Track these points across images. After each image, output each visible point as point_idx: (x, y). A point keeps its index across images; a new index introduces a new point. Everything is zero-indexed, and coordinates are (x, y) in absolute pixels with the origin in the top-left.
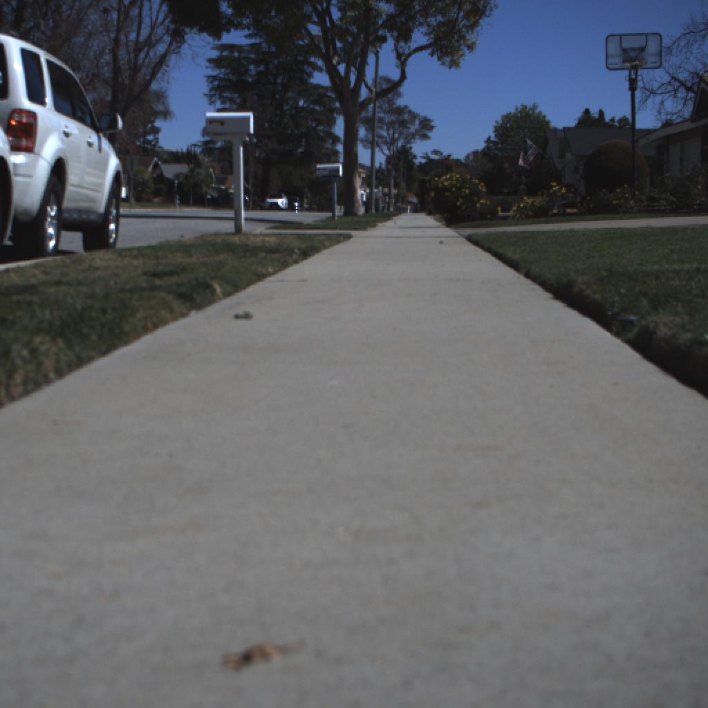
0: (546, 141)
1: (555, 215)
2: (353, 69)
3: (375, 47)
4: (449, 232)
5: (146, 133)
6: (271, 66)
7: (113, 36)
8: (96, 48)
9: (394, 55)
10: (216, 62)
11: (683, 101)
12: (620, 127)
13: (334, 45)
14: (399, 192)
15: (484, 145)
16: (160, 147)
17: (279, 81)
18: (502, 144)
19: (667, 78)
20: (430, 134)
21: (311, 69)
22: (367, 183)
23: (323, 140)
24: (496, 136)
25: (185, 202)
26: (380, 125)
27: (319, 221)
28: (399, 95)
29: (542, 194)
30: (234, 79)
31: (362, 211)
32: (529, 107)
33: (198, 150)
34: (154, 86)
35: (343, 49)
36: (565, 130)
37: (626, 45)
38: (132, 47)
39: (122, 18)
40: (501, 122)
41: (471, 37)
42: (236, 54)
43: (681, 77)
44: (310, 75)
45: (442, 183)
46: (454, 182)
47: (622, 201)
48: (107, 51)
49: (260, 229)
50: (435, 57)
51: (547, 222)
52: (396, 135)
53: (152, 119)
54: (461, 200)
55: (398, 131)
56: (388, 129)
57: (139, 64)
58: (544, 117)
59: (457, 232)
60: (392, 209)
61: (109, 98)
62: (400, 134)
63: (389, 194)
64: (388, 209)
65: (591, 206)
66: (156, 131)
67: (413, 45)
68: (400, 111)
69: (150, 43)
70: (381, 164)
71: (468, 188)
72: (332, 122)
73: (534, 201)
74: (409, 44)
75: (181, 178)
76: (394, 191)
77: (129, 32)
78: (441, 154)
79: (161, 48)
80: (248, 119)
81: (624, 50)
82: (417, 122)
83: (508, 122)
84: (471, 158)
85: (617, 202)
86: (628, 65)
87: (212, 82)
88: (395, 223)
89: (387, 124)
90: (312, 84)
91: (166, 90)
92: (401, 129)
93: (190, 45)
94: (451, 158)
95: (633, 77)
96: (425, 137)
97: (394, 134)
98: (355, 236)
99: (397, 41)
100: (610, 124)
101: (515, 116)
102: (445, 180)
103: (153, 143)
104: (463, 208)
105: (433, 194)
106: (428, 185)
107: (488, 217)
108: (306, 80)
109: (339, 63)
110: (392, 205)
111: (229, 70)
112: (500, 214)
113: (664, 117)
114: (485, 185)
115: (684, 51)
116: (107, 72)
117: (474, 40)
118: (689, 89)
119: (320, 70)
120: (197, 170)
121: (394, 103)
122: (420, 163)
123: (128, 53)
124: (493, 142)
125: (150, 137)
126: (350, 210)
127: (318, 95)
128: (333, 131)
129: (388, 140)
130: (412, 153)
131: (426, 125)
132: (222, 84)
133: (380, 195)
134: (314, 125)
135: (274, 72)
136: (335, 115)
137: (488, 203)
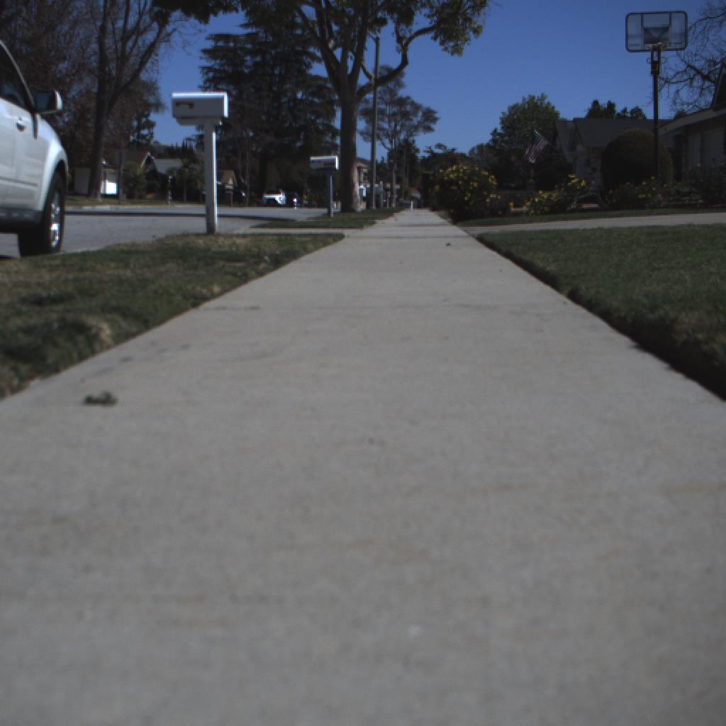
0: (556, 133)
1: (572, 211)
2: (350, 54)
3: (374, 31)
5: (140, 128)
6: (268, 57)
7: (99, 24)
8: (82, 37)
9: (395, 38)
10: (210, 53)
11: (699, 91)
12: (632, 118)
13: (330, 28)
14: (401, 188)
15: (491, 137)
16: (156, 142)
17: (277, 72)
18: (509, 136)
20: (433, 126)
21: (309, 60)
22: (368, 178)
23: (322, 133)
24: (503, 128)
25: (178, 198)
26: (380, 116)
27: (312, 218)
28: (401, 85)
29: (560, 188)
30: (230, 71)
31: (362, 206)
32: (536, 98)
33: (194, 144)
34: (144, 76)
35: (339, 32)
36: (576, 120)
37: (647, 24)
38: (119, 34)
39: (108, 5)
40: (507, 113)
41: (478, 20)
42: (232, 44)
43: (697, 65)
44: (309, 66)
45: (448, 176)
46: (461, 175)
47: (649, 195)
48: (94, 40)
49: (244, 228)
50: (438, 41)
52: (398, 128)
53: (146, 113)
54: (469, 195)
55: (400, 123)
56: (389, 121)
57: (127, 53)
58: (553, 108)
59: (466, 231)
60: (394, 205)
61: (95, 90)
62: (402, 126)
63: (391, 190)
64: (390, 204)
65: (614, 201)
66: (151, 125)
67: (415, 28)
68: (402, 102)
69: (138, 31)
70: (383, 158)
71: (477, 181)
72: (332, 114)
73: (550, 196)
74: (410, 27)
75: (175, 174)
76: (397, 187)
77: (116, 19)
78: (445, 147)
79: (150, 37)
80: (221, 100)
81: (646, 30)
82: (420, 114)
83: (515, 113)
84: (476, 152)
85: (644, 196)
86: (650, 46)
87: (207, 73)
88: (396, 221)
89: (389, 116)
90: (311, 75)
91: (156, 81)
92: (403, 121)
93: (180, 33)
94: (456, 152)
95: (656, 59)
96: (429, 129)
97: (396, 126)
98: (348, 236)
99: (398, 23)
100: (623, 114)
101: (522, 107)
102: (451, 173)
103: (148, 137)
104: (471, 203)
105: (437, 188)
106: (431, 178)
107: (498, 213)
108: (304, 71)
109: (335, 48)
110: (394, 200)
111: (224, 61)
112: (513, 209)
113: (679, 107)
114: (496, 177)
115: (700, 37)
116: (94, 62)
117: (480, 23)
118: (706, 78)
119: (319, 60)
120: (192, 165)
121: (396, 94)
122: (424, 157)
123: (115, 42)
124: (500, 134)
125: (145, 132)
126: (348, 207)
127: (316, 86)
128: (332, 124)
129: (390, 133)
130: (414, 148)
131: (430, 117)
132: (218, 75)
133: (382, 189)
134: (313, 118)
135: (271, 63)
136: (335, 108)
137: (499, 197)
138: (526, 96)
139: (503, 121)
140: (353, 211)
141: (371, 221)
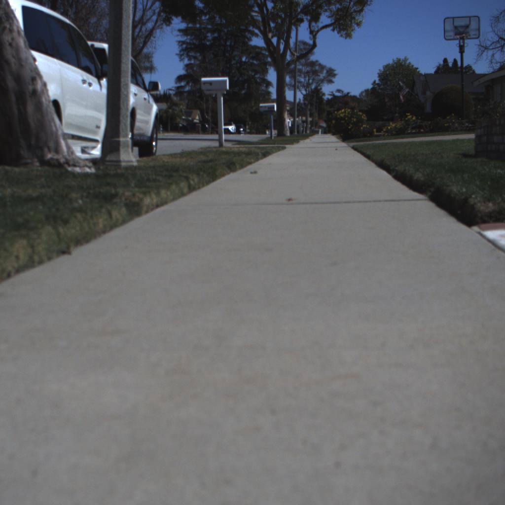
0: (414, 83)
2: (282, 41)
3: (296, 26)
4: (344, 144)
6: (222, 34)
9: (308, 32)
10: (183, 32)
13: (269, 25)
14: (313, 119)
15: (372, 86)
17: (228, 43)
18: (384, 85)
19: (496, 39)
20: (334, 80)
21: (250, 35)
22: (292, 114)
23: (259, 84)
24: (379, 80)
26: (299, 74)
28: (313, 54)
29: (401, 121)
30: (197, 43)
31: (288, 134)
32: (402, 60)
33: (172, 93)
34: (145, 51)
35: (275, 28)
36: (426, 75)
37: (456, 24)
40: (382, 70)
41: (359, 18)
42: (198, 26)
44: (250, 40)
45: (339, 115)
46: (347, 114)
47: (451, 124)
50: (336, 32)
51: (402, 138)
52: (311, 81)
54: (351, 125)
55: (312, 78)
56: (305, 77)
57: (135, 36)
58: (413, 66)
60: (308, 132)
62: (313, 79)
63: (306, 122)
64: (306, 132)
67: (321, 24)
68: (313, 64)
69: (142, 22)
70: (300, 100)
71: (355, 118)
72: (265, 71)
73: (396, 125)
74: (318, 23)
76: (310, 119)
78: (343, 92)
79: (150, 25)
80: (226, 81)
81: (456, 27)
82: (325, 72)
83: (388, 70)
84: (364, 94)
85: (448, 125)
86: (458, 37)
87: (182, 45)
88: (311, 140)
89: (304, 73)
90: (251, 45)
92: (314, 76)
94: (350, 95)
95: (462, 44)
96: (331, 82)
97: (309, 80)
99: (310, 22)
101: (393, 66)
102: (342, 113)
104: (352, 130)
105: (334, 122)
106: (331, 116)
107: (368, 135)
108: (247, 43)
109: (272, 37)
110: (308, 129)
111: (193, 37)
112: (375, 133)
114: (366, 116)
117: (361, 20)
119: (257, 35)
120: (174, 107)
121: (309, 59)
122: (328, 98)
124: (378, 84)
126: (281, 133)
127: (256, 53)
128: (266, 78)
129: (305, 84)
130: (321, 92)
131: (331, 74)
132: (189, 46)
133: (300, 122)
134: (253, 74)
135: (225, 38)
136: (268, 67)
137: (368, 127)
138: (395, 59)
139: (380, 75)
140: (284, 135)
141: (297, 141)
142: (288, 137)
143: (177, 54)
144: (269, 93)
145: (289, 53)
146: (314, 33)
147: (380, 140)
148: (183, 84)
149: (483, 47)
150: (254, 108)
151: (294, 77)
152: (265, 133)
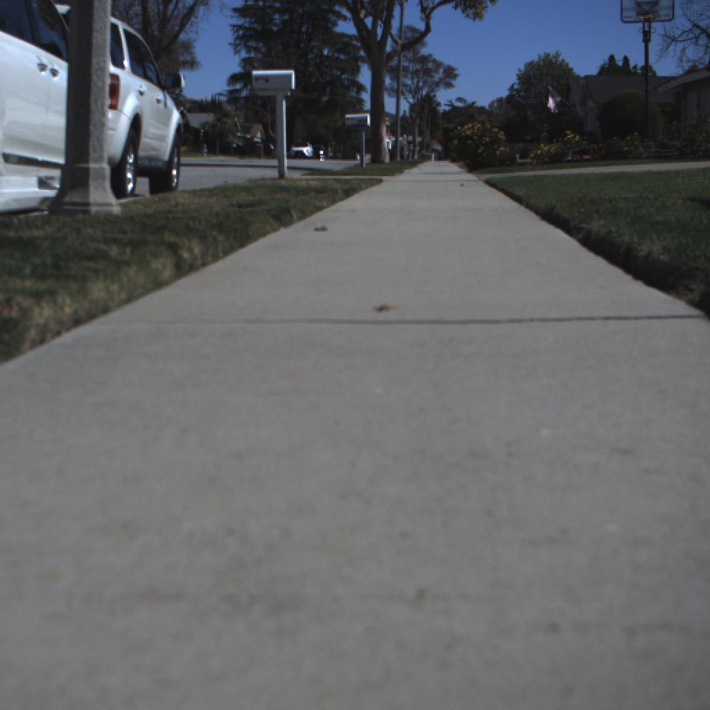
0: (569, 89)
1: (569, 161)
2: (380, 22)
4: (471, 177)
6: (295, 15)
9: (419, 8)
10: (240, 12)
11: (704, 48)
12: (642, 75)
14: (423, 140)
15: (508, 93)
17: (304, 29)
18: (525, 91)
19: (688, 26)
20: (454, 82)
21: (335, 18)
22: (392, 131)
23: (348, 88)
24: (519, 83)
25: (212, 151)
26: (405, 74)
28: (424, 45)
29: (558, 141)
30: (259, 28)
31: (387, 159)
32: (551, 55)
33: (223, 99)
34: (182, 37)
35: (370, 3)
36: (587, 77)
40: (524, 70)
42: (261, 4)
43: (703, 24)
44: (335, 24)
45: (465, 131)
46: (475, 131)
47: (632, 148)
48: (136, 3)
50: (459, 10)
51: (561, 168)
52: (421, 84)
54: (482, 148)
55: (422, 80)
56: (412, 79)
57: (168, 15)
58: (567, 65)
60: (416, 157)
62: (425, 82)
63: (413, 142)
64: (413, 157)
65: (603, 152)
68: (424, 59)
70: (405, 111)
71: (488, 136)
72: (357, 70)
73: (550, 148)
75: (207, 128)
76: (419, 139)
78: (465, 101)
80: (290, 76)
81: (638, 4)
82: (441, 71)
83: (531, 70)
84: (495, 105)
85: (627, 149)
86: (642, 18)
87: (237, 31)
88: (420, 170)
89: (412, 73)
90: (336, 33)
91: (194, 41)
92: (425, 78)
94: (476, 105)
95: (647, 29)
96: (449, 85)
97: (418, 82)
98: (386, 181)
100: (633, 71)
102: (467, 129)
104: (484, 155)
105: (456, 142)
106: (451, 134)
107: (507, 163)
108: (331, 29)
109: (366, 16)
110: (416, 153)
111: (254, 19)
112: (518, 160)
113: (686, 65)
114: (505, 133)
116: (136, 23)
119: (345, 18)
120: (224, 119)
121: (419, 53)
122: (445, 110)
123: (158, 5)
124: (517, 90)
126: (377, 158)
127: (343, 43)
128: (357, 79)
129: (413, 89)
130: (435, 101)
131: (450, 74)
132: (247, 33)
133: (405, 143)
134: (339, 74)
135: (299, 21)
136: (360, 64)
137: (507, 150)
138: (542, 54)
139: (519, 77)
140: (382, 162)
141: (400, 171)
142: (387, 164)
143: (230, 44)
144: (361, 101)
145: (389, 40)
146: (428, 12)
147: (526, 170)
148: (238, 86)
149: (669, 37)
150: (340, 123)
151: (396, 78)
152: (355, 158)
